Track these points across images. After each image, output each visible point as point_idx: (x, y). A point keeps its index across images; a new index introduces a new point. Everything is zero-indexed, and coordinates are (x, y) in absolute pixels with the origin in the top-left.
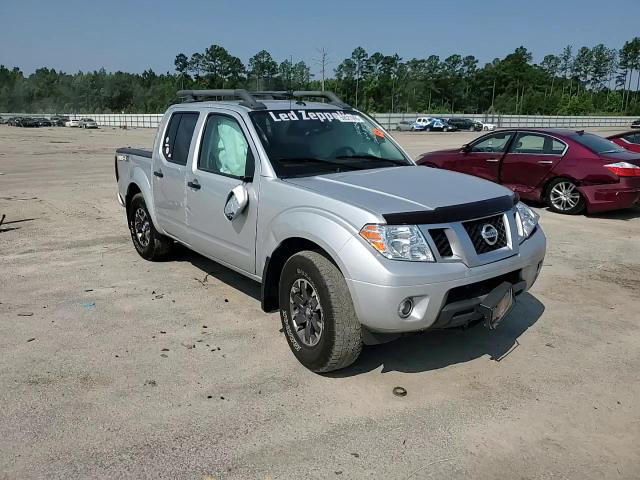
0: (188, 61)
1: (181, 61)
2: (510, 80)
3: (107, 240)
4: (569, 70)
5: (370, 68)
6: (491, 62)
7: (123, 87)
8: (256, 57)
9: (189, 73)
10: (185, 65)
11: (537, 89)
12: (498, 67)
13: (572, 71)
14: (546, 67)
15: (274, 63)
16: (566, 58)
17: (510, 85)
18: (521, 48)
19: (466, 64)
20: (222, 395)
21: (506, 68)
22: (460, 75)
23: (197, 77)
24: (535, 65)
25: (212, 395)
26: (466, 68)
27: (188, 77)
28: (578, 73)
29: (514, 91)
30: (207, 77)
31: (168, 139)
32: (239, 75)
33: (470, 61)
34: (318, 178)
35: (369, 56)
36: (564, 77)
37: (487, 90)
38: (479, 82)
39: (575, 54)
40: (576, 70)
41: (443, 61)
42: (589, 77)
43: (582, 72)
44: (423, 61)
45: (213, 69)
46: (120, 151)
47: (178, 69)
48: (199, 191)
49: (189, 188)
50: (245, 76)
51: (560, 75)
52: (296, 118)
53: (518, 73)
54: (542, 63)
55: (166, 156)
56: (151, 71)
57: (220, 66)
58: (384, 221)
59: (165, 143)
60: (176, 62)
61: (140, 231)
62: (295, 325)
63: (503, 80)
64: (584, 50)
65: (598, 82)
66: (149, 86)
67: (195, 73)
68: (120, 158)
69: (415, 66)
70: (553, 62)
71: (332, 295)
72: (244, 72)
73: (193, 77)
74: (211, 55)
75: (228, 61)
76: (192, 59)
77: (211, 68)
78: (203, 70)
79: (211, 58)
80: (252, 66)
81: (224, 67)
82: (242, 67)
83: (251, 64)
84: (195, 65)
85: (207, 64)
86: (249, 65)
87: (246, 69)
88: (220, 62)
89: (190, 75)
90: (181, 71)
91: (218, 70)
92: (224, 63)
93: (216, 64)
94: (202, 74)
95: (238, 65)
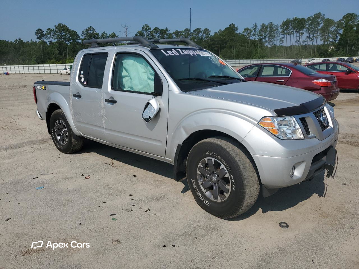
0: (44, 33)
1: (40, 33)
2: (228, 41)
3: (31, 143)
4: (257, 35)
5: (153, 36)
6: (218, 32)
8: (86, 30)
9: (45, 40)
10: (43, 35)
11: (241, 46)
12: (221, 35)
13: (258, 36)
14: (245, 34)
15: (97, 34)
16: (255, 29)
17: (228, 44)
18: (232, 24)
19: (204, 33)
20: (172, 244)
21: (226, 35)
22: (202, 39)
23: (51, 42)
24: (240, 33)
25: (165, 244)
26: (205, 35)
27: (45, 42)
28: (262, 37)
29: (230, 47)
30: (57, 42)
31: (82, 72)
32: (77, 41)
33: (206, 31)
34: (209, 90)
35: (152, 29)
36: (255, 39)
37: (217, 47)
38: (211, 43)
39: (259, 27)
40: (260, 36)
41: (192, 32)
42: (267, 39)
43: (263, 37)
44: (181, 32)
45: (60, 38)
46: (37, 83)
47: (38, 38)
48: (115, 104)
49: (106, 103)
50: (80, 41)
51: (252, 38)
52: (178, 54)
53: (231, 38)
54: (243, 32)
55: (82, 83)
56: (20, 39)
57: (65, 36)
58: (275, 115)
59: (80, 74)
60: (37, 34)
61: (59, 135)
62: (203, 189)
63: (224, 41)
64: (263, 25)
65: (271, 41)
67: (49, 40)
68: (39, 87)
69: (178, 34)
70: (249, 31)
71: (241, 167)
72: (80, 39)
73: (48, 43)
74: (59, 29)
75: (69, 33)
76: (46, 32)
77: (59, 37)
78: (54, 38)
79: (58, 31)
80: (84, 36)
81: (67, 37)
82: (78, 36)
83: (83, 35)
84: (49, 36)
85: (56, 35)
86: (82, 35)
87: (81, 38)
88: (64, 34)
89: (46, 41)
90: (40, 39)
91: (64, 38)
92: (67, 34)
93: (62, 35)
94: (54, 41)
95: (75, 35)
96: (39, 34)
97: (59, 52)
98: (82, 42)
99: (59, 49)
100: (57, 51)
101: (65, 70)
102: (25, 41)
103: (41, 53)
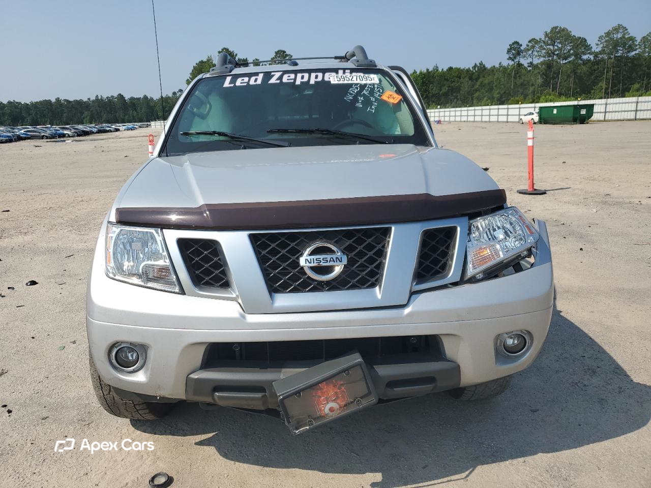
0: (522, 48)
1: (515, 49)
7: (452, 82)
8: (608, 34)
9: (522, 61)
10: (519, 53)
15: (632, 39)
23: (531, 65)
27: (520, 65)
30: (542, 63)
32: (584, 57)
45: (550, 54)
47: (510, 58)
50: (592, 57)
52: (258, 82)
56: (481, 64)
57: (560, 49)
60: (509, 51)
66: (477, 79)
67: (530, 60)
72: (591, 53)
73: (526, 66)
74: (551, 38)
75: (571, 43)
76: (528, 46)
77: (548, 53)
78: (539, 56)
79: (549, 42)
80: (602, 45)
81: (564, 51)
82: (588, 47)
83: (599, 43)
84: (530, 52)
85: (544, 49)
86: (597, 45)
87: (593, 50)
88: (560, 46)
89: (522, 63)
90: (513, 60)
91: (557, 55)
92: (565, 45)
93: (556, 47)
94: (536, 61)
95: (583, 46)
96: (514, 52)
97: (543, 82)
98: (595, 59)
99: (545, 75)
100: (540, 81)
101: (530, 115)
102: (488, 66)
103: (511, 85)
